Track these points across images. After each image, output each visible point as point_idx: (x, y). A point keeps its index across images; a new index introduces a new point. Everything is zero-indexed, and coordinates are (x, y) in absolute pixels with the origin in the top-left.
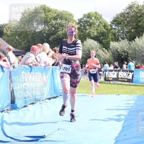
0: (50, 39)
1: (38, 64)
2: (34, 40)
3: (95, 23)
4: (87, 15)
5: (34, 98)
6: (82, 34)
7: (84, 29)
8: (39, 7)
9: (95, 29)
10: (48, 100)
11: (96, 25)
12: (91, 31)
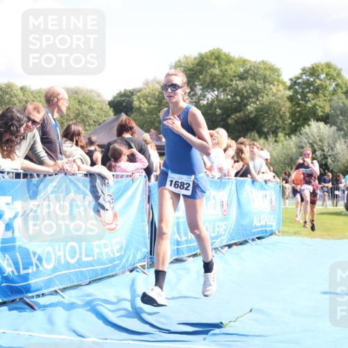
0: (230, 121)
1: (208, 172)
3: (326, 86)
4: (310, 69)
6: (298, 109)
7: (302, 99)
8: (209, 54)
9: (325, 100)
10: (227, 247)
11: (328, 90)
12: (318, 103)
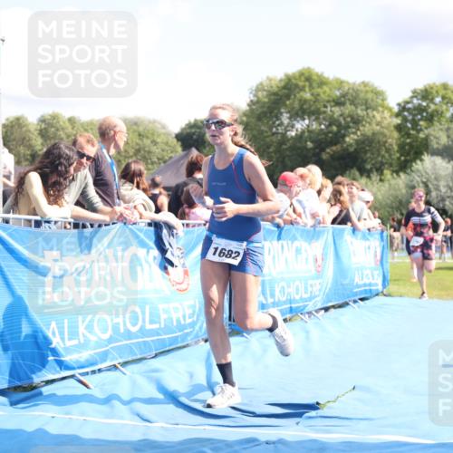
0: (324, 156)
1: (299, 219)
2: (284, 158)
3: (442, 112)
4: (422, 91)
5: (289, 306)
6: (408, 141)
7: (413, 129)
8: (297, 74)
9: (441, 130)
10: (323, 311)
11: (444, 117)
12: (432, 133)
